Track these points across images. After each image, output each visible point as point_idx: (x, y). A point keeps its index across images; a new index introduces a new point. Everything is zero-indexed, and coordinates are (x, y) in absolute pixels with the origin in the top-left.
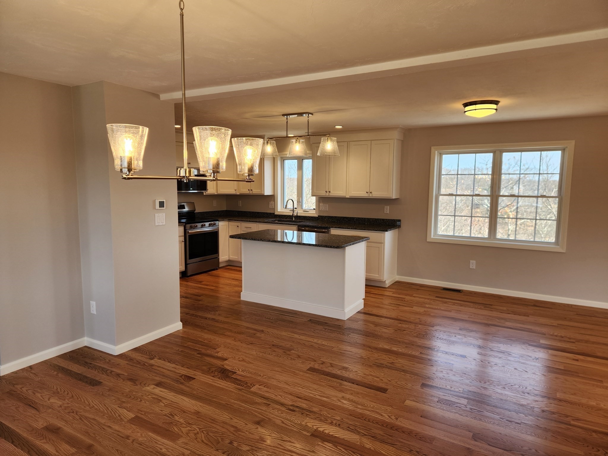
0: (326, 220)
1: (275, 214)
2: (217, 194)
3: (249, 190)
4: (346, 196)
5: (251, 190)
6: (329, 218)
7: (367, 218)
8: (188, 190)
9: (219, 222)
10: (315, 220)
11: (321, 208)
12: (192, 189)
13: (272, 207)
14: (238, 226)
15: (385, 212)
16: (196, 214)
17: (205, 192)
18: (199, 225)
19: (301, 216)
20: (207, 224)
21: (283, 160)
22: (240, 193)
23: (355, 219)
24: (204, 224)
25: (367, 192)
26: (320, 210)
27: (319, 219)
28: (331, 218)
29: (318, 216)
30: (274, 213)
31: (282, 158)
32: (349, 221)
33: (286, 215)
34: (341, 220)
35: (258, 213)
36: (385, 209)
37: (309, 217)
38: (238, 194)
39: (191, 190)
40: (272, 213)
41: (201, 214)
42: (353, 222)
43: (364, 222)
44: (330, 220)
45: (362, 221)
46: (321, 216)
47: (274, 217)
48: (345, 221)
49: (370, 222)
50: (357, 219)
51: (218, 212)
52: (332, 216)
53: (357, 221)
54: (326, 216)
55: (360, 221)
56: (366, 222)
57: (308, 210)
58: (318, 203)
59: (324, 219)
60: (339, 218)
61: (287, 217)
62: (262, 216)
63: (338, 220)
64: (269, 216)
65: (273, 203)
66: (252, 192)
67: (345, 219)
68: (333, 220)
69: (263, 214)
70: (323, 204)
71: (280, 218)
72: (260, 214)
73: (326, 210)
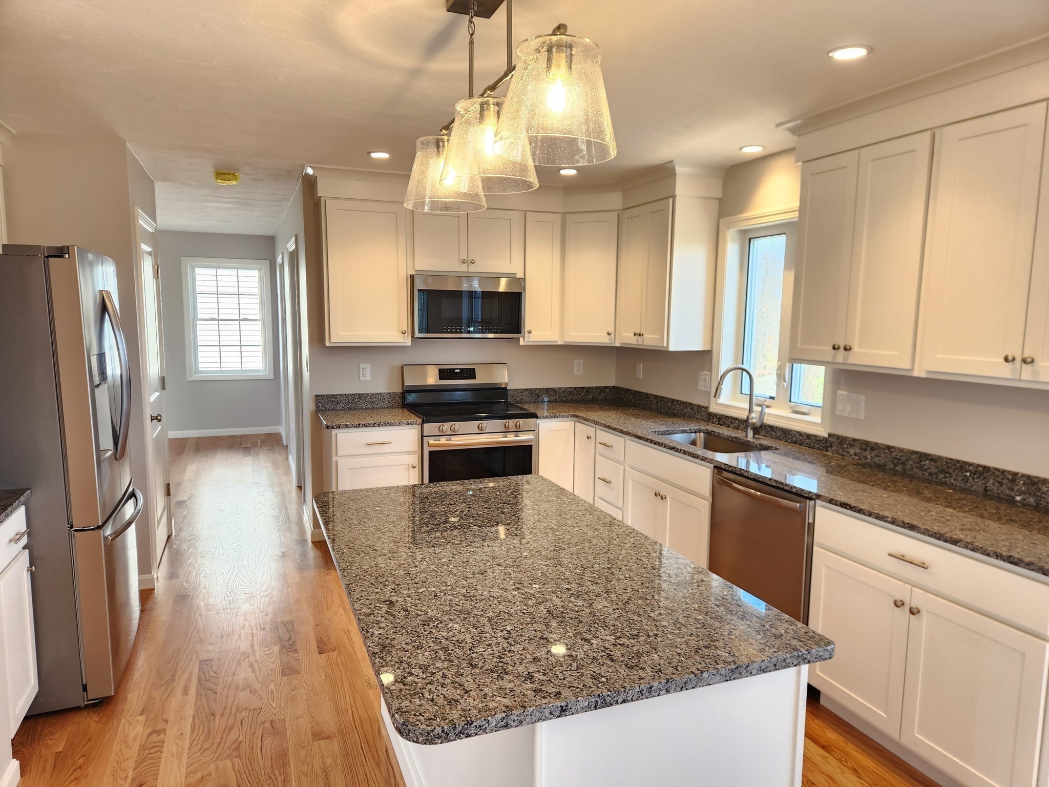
0: (855, 455)
1: (711, 409)
2: (562, 343)
3: (635, 335)
4: (911, 370)
5: (641, 334)
6: (864, 446)
7: (1023, 476)
9: (540, 421)
10: (818, 449)
11: (840, 407)
12: (474, 330)
13: (704, 389)
14: (588, 438)
17: (524, 339)
21: (748, 238)
23: (970, 471)
26: (838, 413)
27: (831, 446)
28: (872, 449)
29: (827, 436)
30: (707, 408)
31: (743, 232)
32: (941, 472)
33: (736, 419)
34: (911, 462)
37: (800, 434)
38: (617, 344)
40: (703, 407)
41: (530, 393)
42: (960, 479)
43: (1008, 492)
44: (869, 457)
45: (999, 482)
46: (838, 436)
47: (707, 419)
48: (926, 470)
49: (1039, 494)
50: (976, 472)
51: (588, 391)
52: (877, 444)
53: (977, 478)
54: (854, 440)
55: (991, 481)
56: (1017, 494)
57: (805, 409)
58: (830, 387)
59: (849, 450)
60: (902, 456)
61: (739, 426)
62: (680, 412)
63: (896, 461)
64: (695, 413)
65: (708, 375)
66: (643, 340)
67: (925, 461)
68: (879, 460)
69: (684, 406)
70: (850, 394)
71: (720, 425)
72: (677, 406)
73: (858, 417)
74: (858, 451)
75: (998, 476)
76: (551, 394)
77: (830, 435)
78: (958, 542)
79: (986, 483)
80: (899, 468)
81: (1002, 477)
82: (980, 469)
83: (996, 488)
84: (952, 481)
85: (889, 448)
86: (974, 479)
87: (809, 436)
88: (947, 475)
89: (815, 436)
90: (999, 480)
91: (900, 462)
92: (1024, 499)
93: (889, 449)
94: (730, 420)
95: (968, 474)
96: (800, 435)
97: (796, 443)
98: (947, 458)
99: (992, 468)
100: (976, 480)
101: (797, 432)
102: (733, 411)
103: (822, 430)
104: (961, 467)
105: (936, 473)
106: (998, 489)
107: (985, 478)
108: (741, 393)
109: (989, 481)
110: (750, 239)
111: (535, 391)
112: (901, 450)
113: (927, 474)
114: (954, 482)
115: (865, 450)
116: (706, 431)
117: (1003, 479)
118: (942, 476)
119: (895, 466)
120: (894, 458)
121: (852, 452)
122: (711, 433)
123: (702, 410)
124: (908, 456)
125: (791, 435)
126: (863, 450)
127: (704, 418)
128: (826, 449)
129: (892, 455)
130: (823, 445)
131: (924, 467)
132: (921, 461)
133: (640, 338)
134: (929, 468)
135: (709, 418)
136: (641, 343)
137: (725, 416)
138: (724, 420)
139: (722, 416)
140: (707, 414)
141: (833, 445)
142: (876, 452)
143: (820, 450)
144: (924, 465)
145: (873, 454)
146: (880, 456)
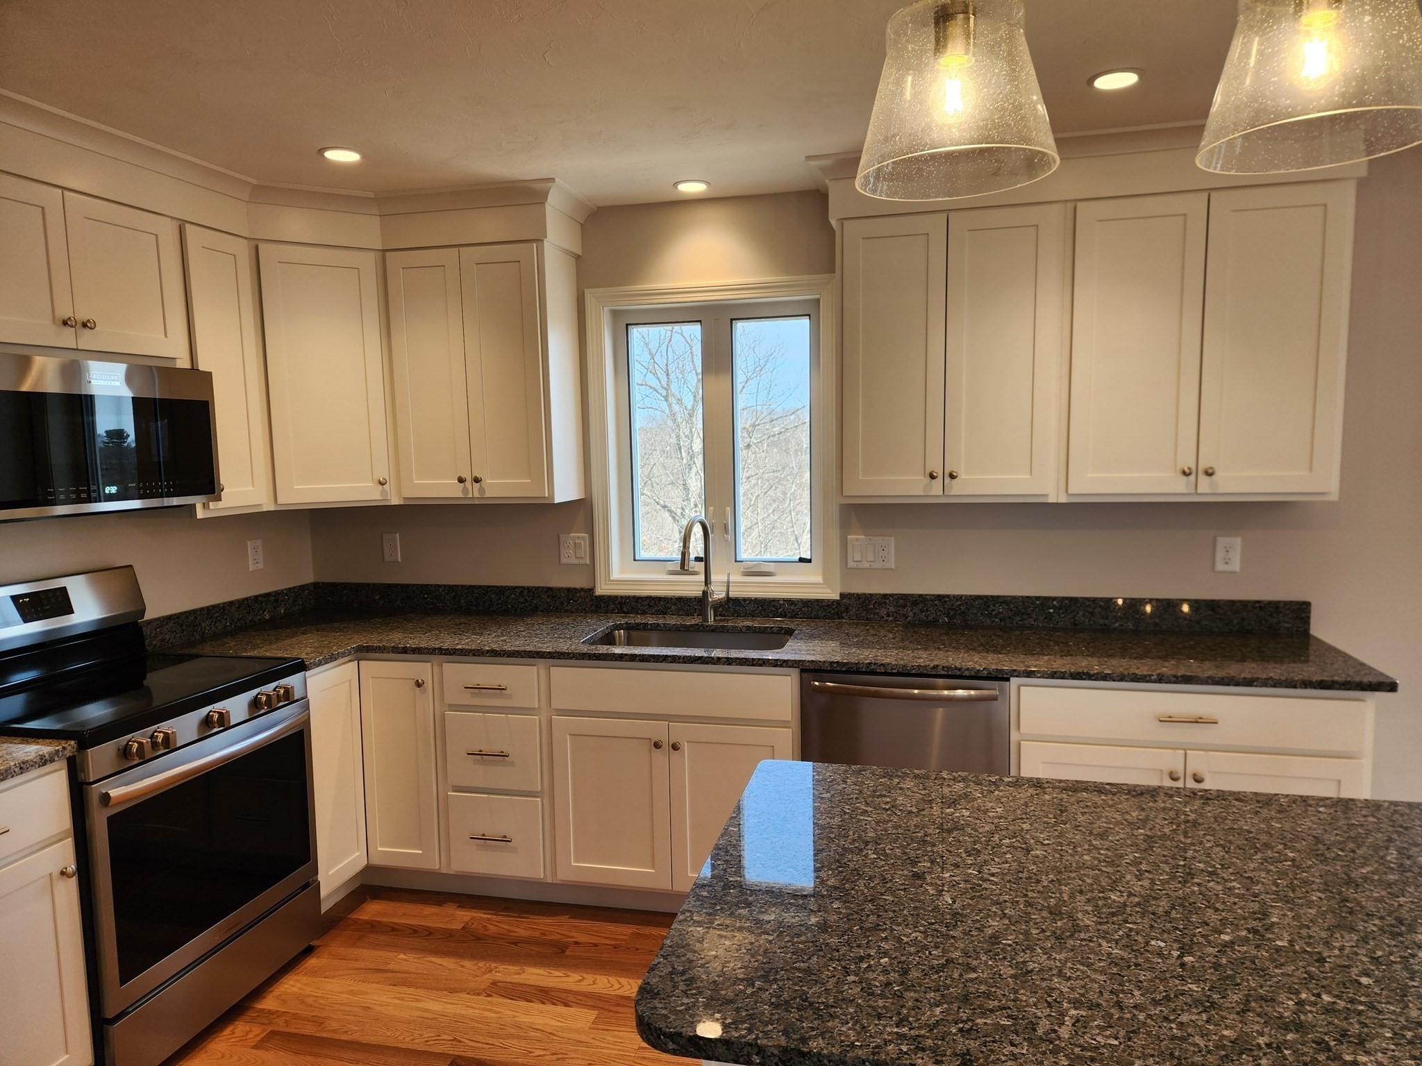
0: (888, 615)
1: (599, 591)
2: (272, 508)
3: (461, 480)
5: (477, 480)
6: (901, 602)
8: (89, 500)
9: (308, 673)
10: (826, 617)
11: (856, 555)
12: (113, 490)
13: (576, 562)
14: (418, 685)
15: (1220, 566)
16: (146, 631)
17: (205, 506)
18: (185, 725)
19: (745, 600)
20: (236, 706)
21: (624, 323)
22: (405, 499)
23: (1054, 607)
24: (221, 714)
25: (1184, 473)
26: (851, 564)
27: (847, 610)
28: (915, 604)
29: (838, 598)
30: (592, 590)
31: (616, 314)
32: (1016, 614)
33: (659, 599)
34: (974, 611)
35: (501, 590)
36: (1220, 555)
38: (395, 501)
39: (110, 498)
40: (582, 589)
41: (178, 623)
42: (1042, 618)
43: (1101, 621)
44: (911, 614)
45: (1091, 613)
46: (858, 595)
47: (594, 608)
48: (996, 616)
49: (1138, 616)
50: (1061, 606)
51: (276, 601)
52: (921, 596)
53: (1062, 613)
54: (885, 596)
55: (1081, 613)
56: (1113, 621)
57: (771, 568)
58: (835, 532)
59: (878, 611)
60: (960, 605)
61: (668, 608)
62: (522, 606)
63: (952, 612)
64: (562, 603)
65: (583, 538)
66: (482, 490)
67: (994, 605)
68: (925, 616)
69: (531, 594)
70: (868, 538)
71: (625, 613)
72: (513, 596)
73: (887, 566)
74: (892, 609)
75: (1089, 606)
76: (217, 617)
77: (841, 595)
78: (1253, 682)
79: (1075, 616)
80: (958, 621)
81: (1093, 606)
82: (1066, 602)
83: (1087, 620)
84: (1033, 622)
85: (940, 597)
86: (1059, 615)
87: (807, 603)
88: (1025, 617)
89: (816, 601)
90: (1091, 610)
91: (959, 612)
92: (1122, 625)
93: (940, 601)
94: (646, 603)
95: (1051, 611)
96: (792, 604)
98: (1022, 597)
99: (1081, 598)
100: (1062, 616)
101: (784, 600)
102: (646, 588)
103: (828, 590)
104: (1042, 604)
105: (1010, 617)
106: (1089, 621)
107: (1073, 611)
108: (635, 560)
109: (1078, 613)
110: (627, 325)
111: (187, 617)
112: (959, 598)
113: (997, 620)
114: (1035, 624)
115: (904, 607)
116: (625, 626)
117: (1094, 608)
118: (1018, 619)
119: (951, 618)
120: (949, 609)
121: (883, 612)
122: (639, 627)
123: (578, 595)
124: (969, 603)
125: (774, 606)
126: (900, 607)
127: (584, 607)
128: (841, 617)
129: (946, 606)
130: (833, 612)
131: (994, 613)
132: (989, 606)
133: (477, 486)
134: (1000, 613)
135: (597, 607)
136: (477, 495)
137: (634, 597)
138: (633, 604)
139: (629, 597)
140: (592, 600)
141: (851, 608)
142: (921, 606)
143: (829, 618)
144: (993, 610)
145: (916, 610)
146: (927, 611)
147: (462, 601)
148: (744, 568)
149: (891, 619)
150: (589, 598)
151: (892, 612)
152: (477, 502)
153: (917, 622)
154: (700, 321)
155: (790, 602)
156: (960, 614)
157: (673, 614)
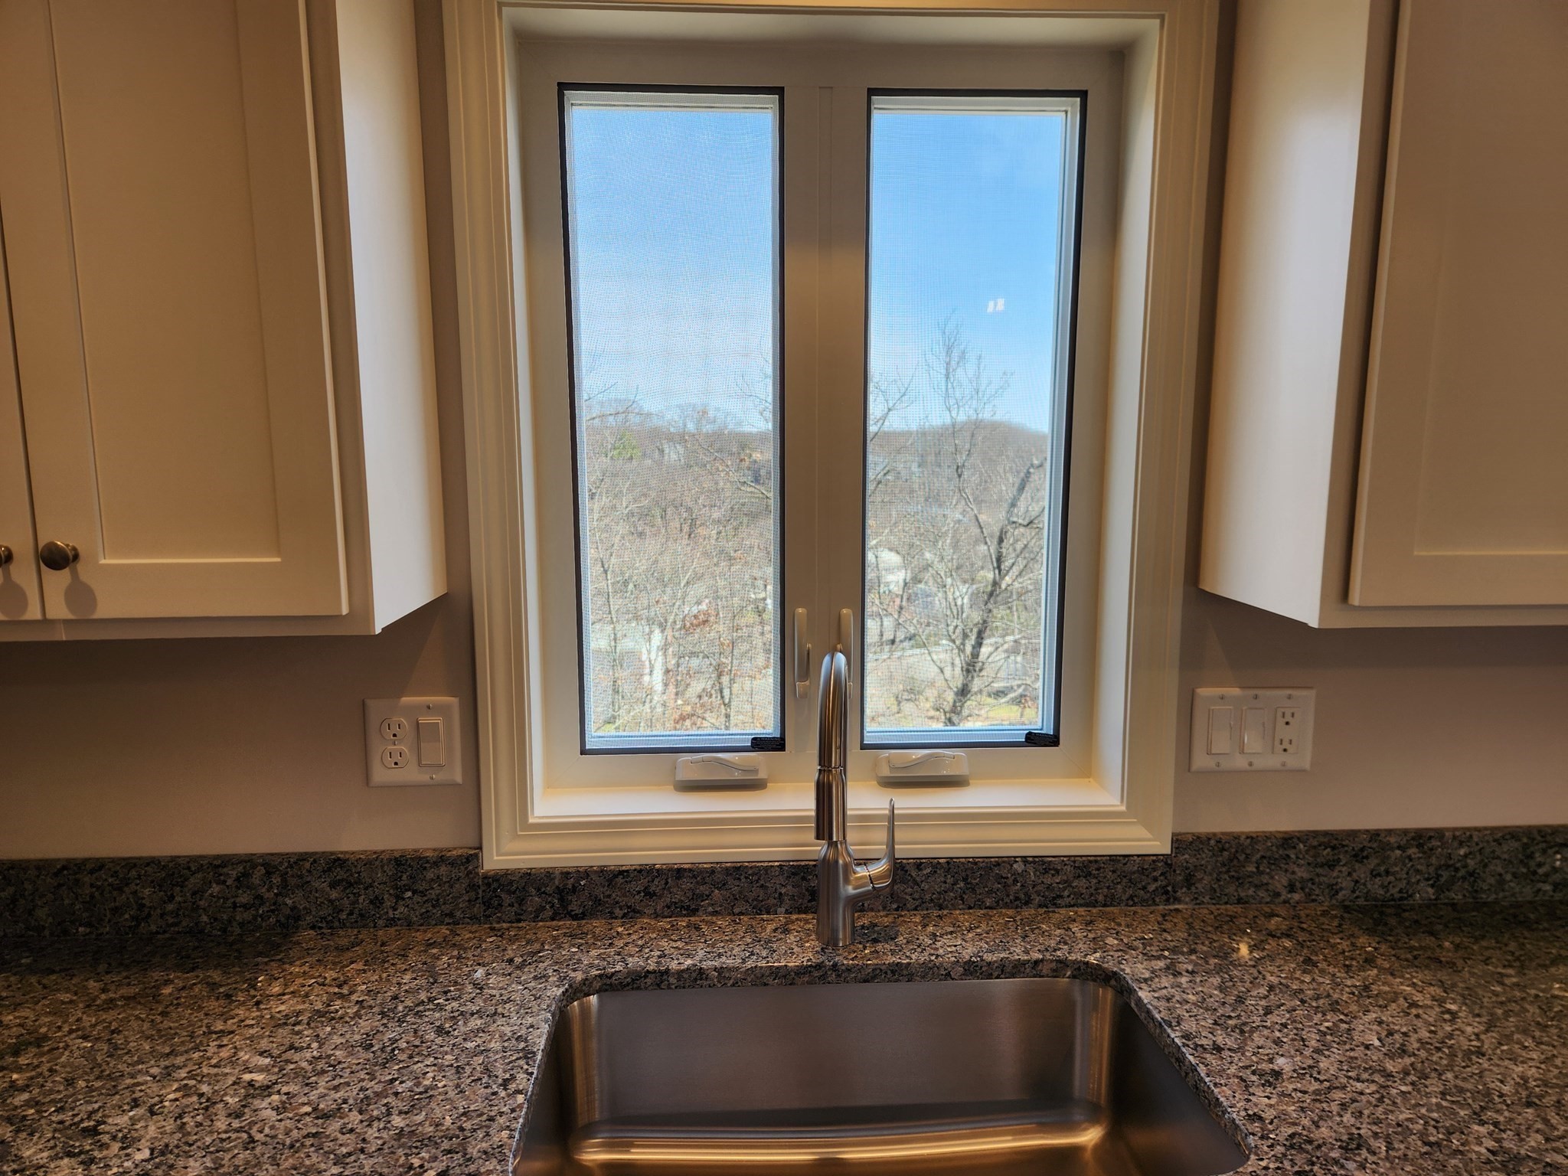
0: (1291, 888)
1: (495, 860)
5: (56, 559)
10: (1135, 902)
13: (421, 777)
26: (1202, 762)
27: (1189, 881)
28: (1359, 856)
29: (1165, 848)
30: (472, 858)
33: (679, 873)
34: (1497, 867)
40: (441, 859)
44: (1346, 883)
46: (1215, 838)
47: (478, 909)
48: (1546, 878)
52: (1375, 835)
54: (1288, 840)
57: (956, 762)
58: (1170, 680)
59: (1265, 879)
60: (1466, 856)
61: (702, 897)
62: (247, 916)
63: (1445, 875)
64: (377, 902)
65: (442, 710)
66: (79, 594)
67: (1544, 852)
68: (1382, 886)
69: (276, 880)
70: (1252, 692)
71: (575, 917)
72: (215, 889)
73: (1292, 762)
74: (1302, 873)
77: (1177, 843)
87: (1088, 867)
89: (1113, 858)
91: (1461, 873)
93: (1420, 846)
94: (638, 886)
96: (1046, 871)
97: (1027, 903)
101: (1025, 859)
103: (1140, 831)
108: (583, 752)
113: (1548, 887)
115: (1331, 865)
116: (597, 985)
119: (1440, 889)
120: (1440, 867)
121: (1280, 881)
122: (642, 983)
123: (430, 875)
124: (1488, 850)
125: (1000, 878)
126: (1322, 866)
127: (447, 908)
128: (1170, 897)
129: (1434, 860)
130: (1152, 888)
131: (1541, 871)
132: (1531, 856)
133: (58, 581)
134: (1555, 870)
135: (487, 904)
136: (58, 610)
137: (602, 871)
138: (599, 892)
139: (586, 873)
140: (473, 887)
141: (1199, 875)
142: (1373, 862)
143: (1144, 902)
144: (1540, 865)
145: (1362, 872)
146: (1387, 873)
147: (41, 913)
148: (893, 768)
149: (1296, 897)
150: (465, 882)
151: (1302, 880)
152: (63, 636)
153: (1361, 902)
154: (779, 91)
155: (1043, 864)
156: (1464, 878)
157: (715, 913)
